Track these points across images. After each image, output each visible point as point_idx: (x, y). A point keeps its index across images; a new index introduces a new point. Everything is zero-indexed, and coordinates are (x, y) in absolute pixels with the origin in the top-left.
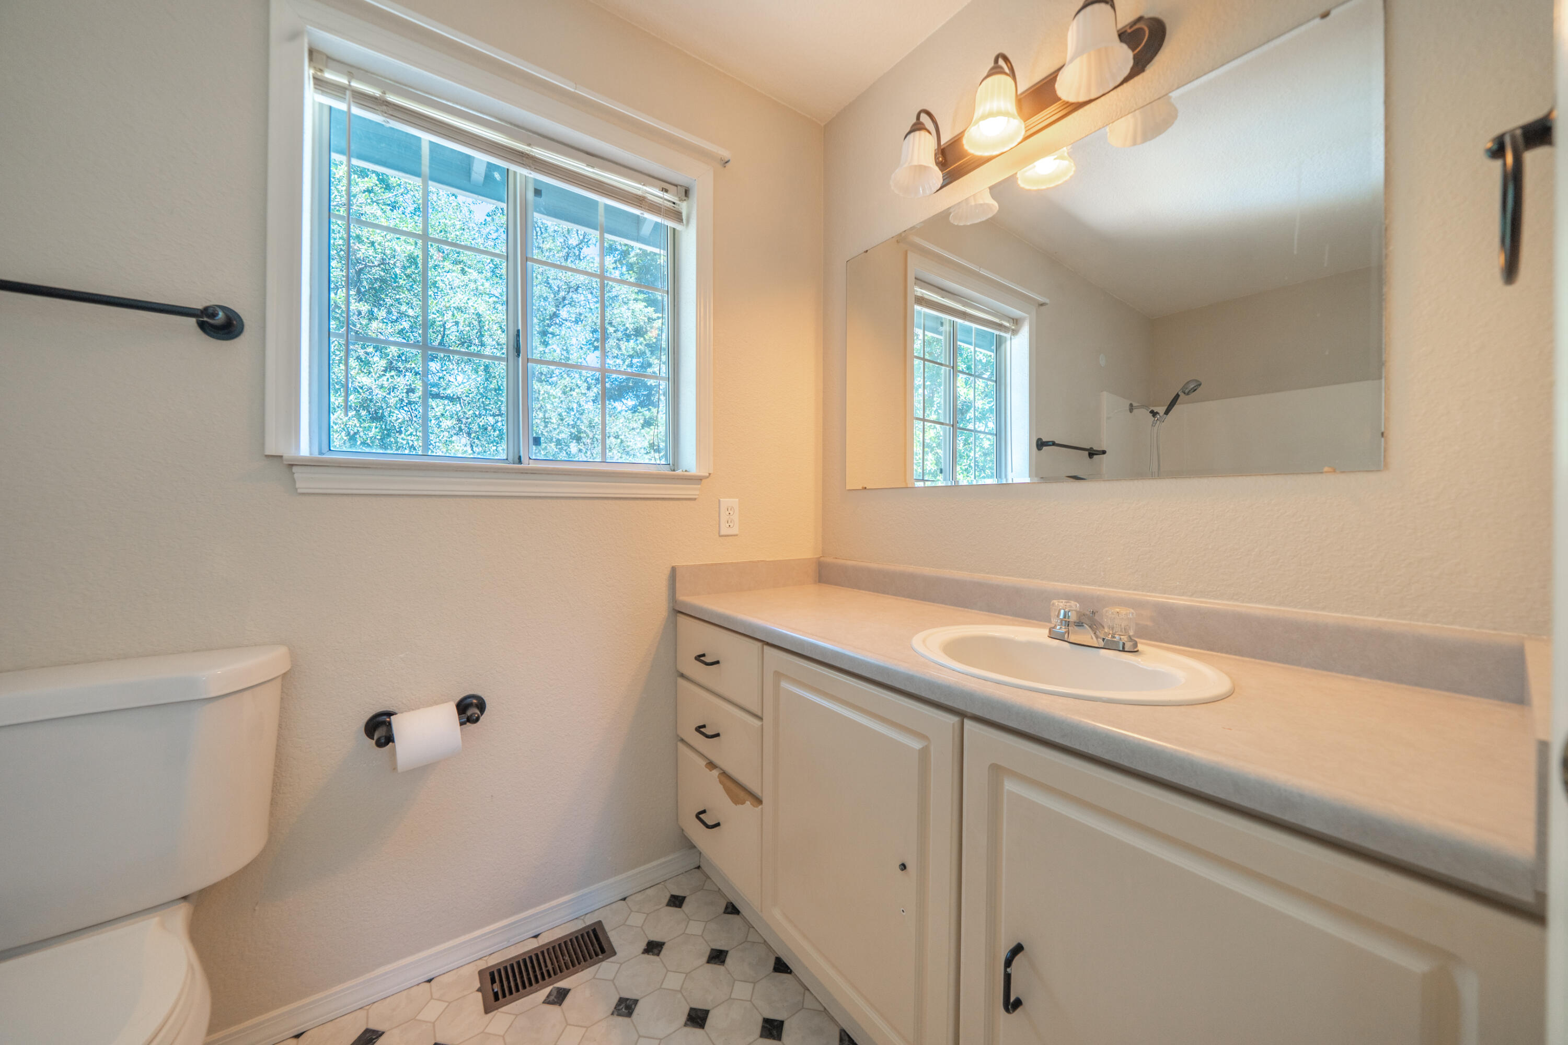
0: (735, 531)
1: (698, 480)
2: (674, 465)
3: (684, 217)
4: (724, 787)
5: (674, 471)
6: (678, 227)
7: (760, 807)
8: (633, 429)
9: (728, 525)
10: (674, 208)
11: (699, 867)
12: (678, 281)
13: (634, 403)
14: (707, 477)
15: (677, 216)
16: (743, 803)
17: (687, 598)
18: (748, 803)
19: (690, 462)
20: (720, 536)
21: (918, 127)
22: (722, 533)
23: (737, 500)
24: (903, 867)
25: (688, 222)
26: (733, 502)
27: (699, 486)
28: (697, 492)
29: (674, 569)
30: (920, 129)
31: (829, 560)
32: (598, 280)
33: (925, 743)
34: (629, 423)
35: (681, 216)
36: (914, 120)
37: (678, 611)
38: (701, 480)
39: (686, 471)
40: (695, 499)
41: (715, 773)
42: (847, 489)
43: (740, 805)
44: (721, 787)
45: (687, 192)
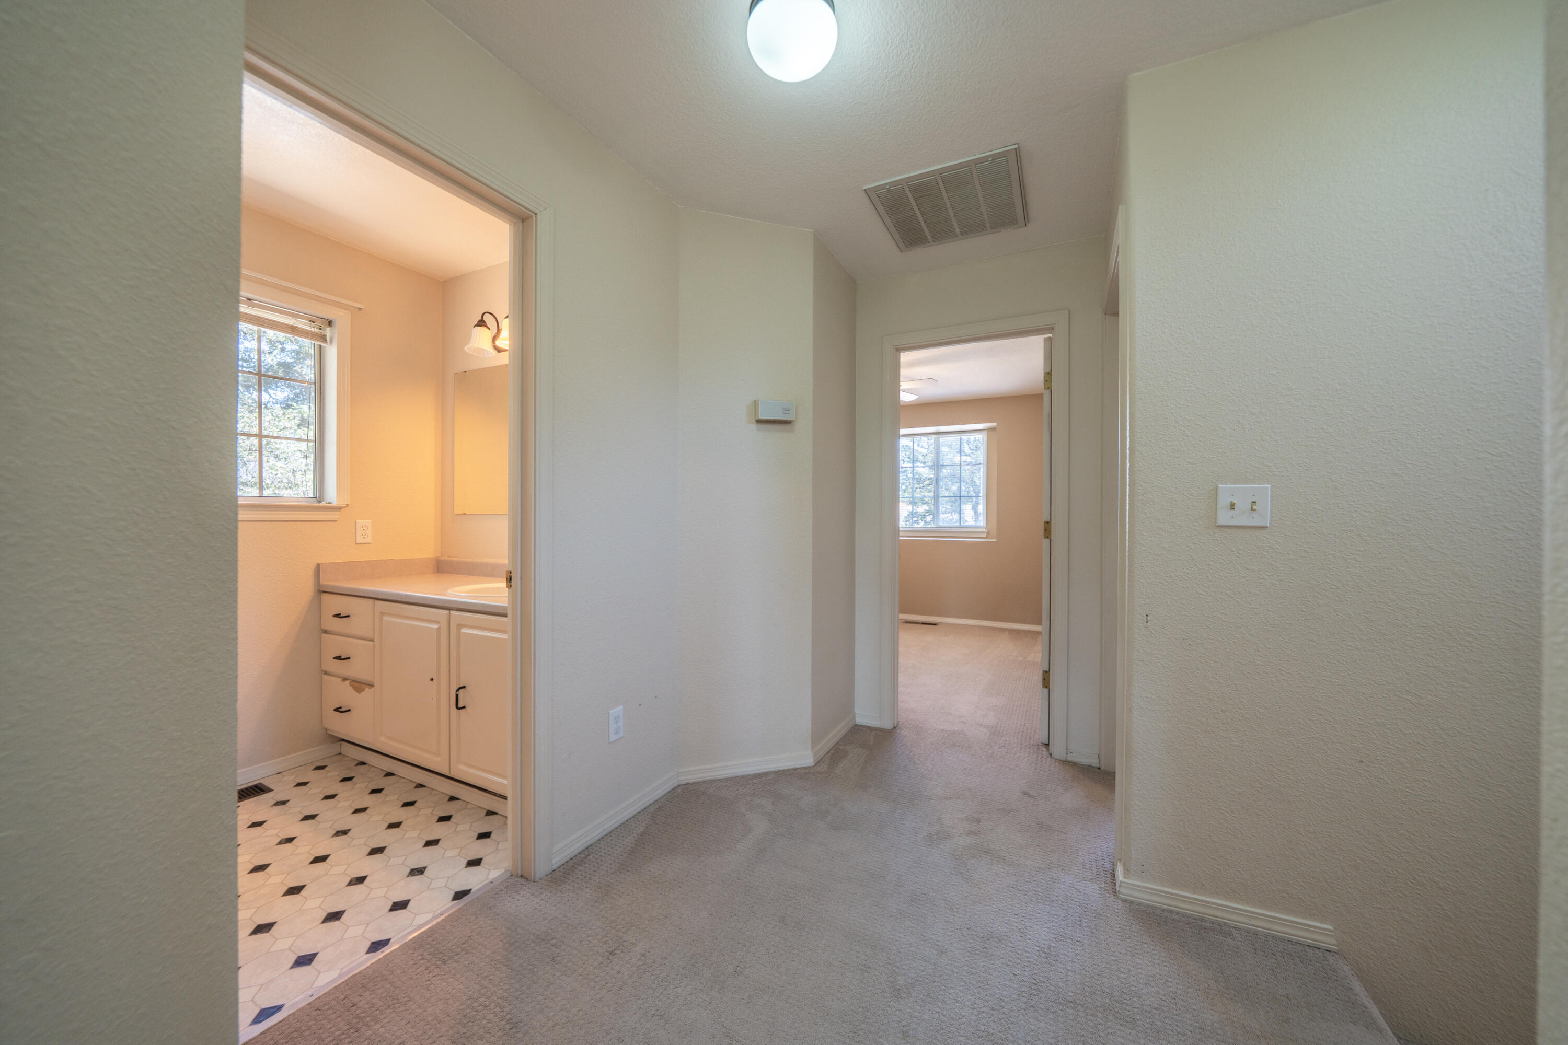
0: (369, 540)
1: (339, 509)
2: (320, 498)
3: (328, 339)
4: (353, 687)
5: (320, 502)
6: (323, 345)
7: (373, 688)
8: (284, 429)
9: (362, 537)
10: (320, 333)
11: (340, 754)
12: (324, 376)
13: (286, 394)
14: (344, 507)
15: (323, 338)
16: (363, 690)
17: (326, 582)
18: (367, 689)
19: (332, 495)
20: (356, 544)
21: (481, 323)
22: (358, 542)
23: (370, 521)
24: (432, 679)
25: (331, 342)
26: (368, 522)
27: (339, 513)
28: (338, 517)
29: (318, 566)
30: (481, 326)
31: (442, 558)
32: (257, 377)
33: (439, 625)
34: (279, 421)
35: (326, 338)
36: (480, 318)
37: (322, 591)
38: (341, 509)
39: (329, 503)
40: (336, 521)
41: (347, 682)
42: (455, 513)
43: (363, 693)
44: (351, 687)
45: (330, 323)
